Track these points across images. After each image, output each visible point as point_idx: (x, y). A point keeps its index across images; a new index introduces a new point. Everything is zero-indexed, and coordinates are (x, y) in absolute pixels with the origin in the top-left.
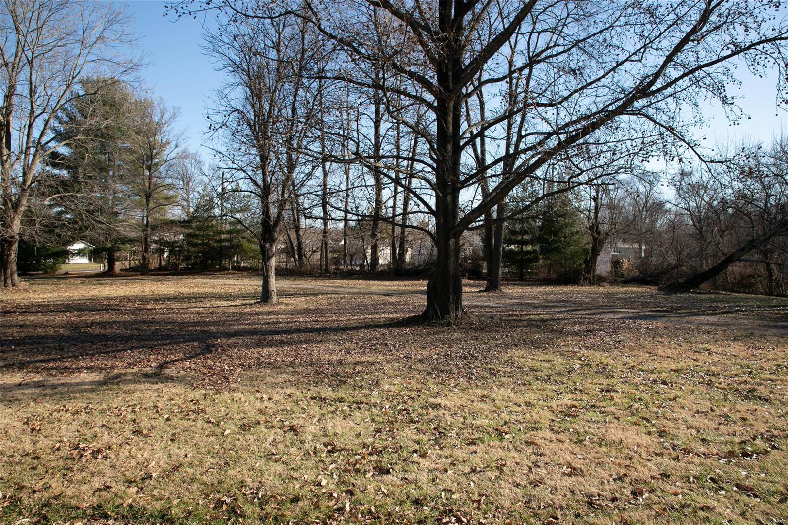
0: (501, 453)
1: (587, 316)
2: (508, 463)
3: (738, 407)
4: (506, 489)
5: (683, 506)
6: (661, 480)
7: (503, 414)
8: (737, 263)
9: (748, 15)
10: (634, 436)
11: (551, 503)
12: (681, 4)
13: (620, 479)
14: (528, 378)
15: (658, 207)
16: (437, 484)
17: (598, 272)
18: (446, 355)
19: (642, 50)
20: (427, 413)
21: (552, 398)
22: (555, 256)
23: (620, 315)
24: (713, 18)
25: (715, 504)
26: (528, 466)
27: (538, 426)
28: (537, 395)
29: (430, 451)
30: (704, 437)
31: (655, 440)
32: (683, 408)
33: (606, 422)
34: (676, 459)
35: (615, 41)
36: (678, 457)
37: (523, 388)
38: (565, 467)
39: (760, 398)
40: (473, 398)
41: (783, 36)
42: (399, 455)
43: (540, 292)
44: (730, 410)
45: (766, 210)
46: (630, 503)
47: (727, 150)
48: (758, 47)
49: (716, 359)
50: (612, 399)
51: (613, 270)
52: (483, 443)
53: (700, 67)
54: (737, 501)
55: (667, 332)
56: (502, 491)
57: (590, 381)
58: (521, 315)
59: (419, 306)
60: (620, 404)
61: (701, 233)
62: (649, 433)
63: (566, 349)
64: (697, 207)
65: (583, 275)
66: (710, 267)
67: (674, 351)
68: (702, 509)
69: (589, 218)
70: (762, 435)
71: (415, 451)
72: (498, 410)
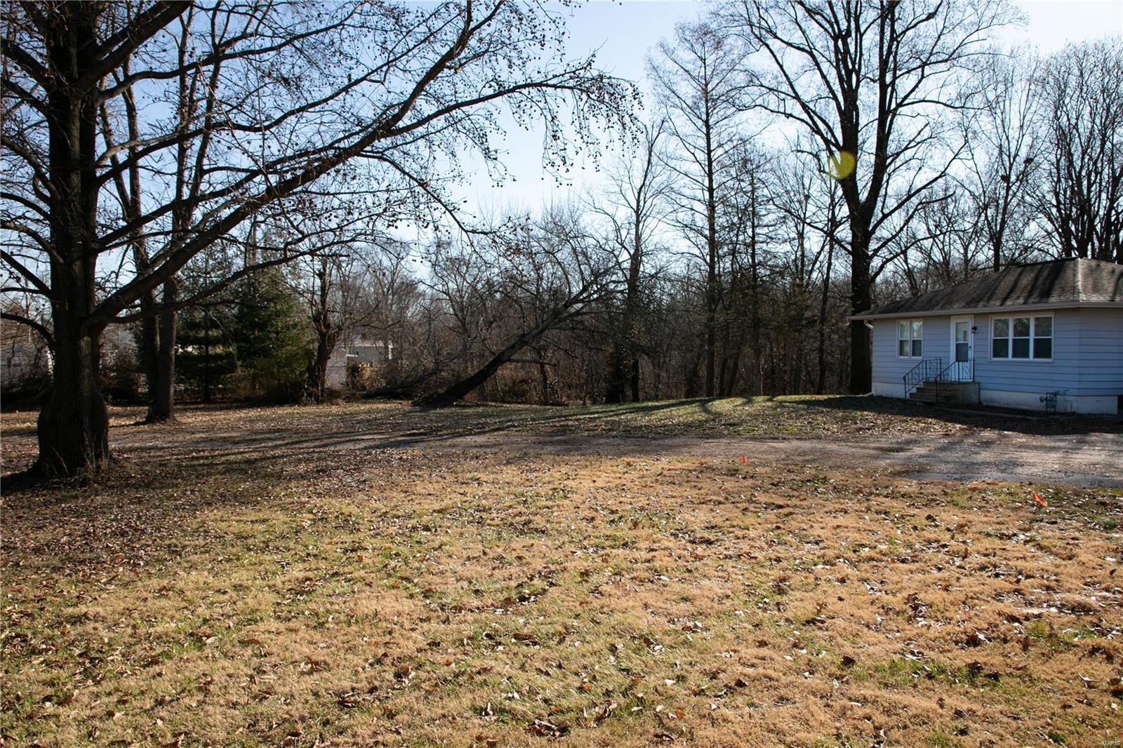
0: (203, 666)
1: (316, 450)
2: (216, 678)
3: (513, 545)
4: (216, 714)
5: (457, 676)
6: (429, 652)
7: (200, 610)
8: (508, 365)
9: (512, 47)
10: (394, 604)
11: (287, 716)
12: (434, 14)
13: (379, 661)
14: (234, 550)
15: (408, 289)
16: (98, 738)
17: (328, 384)
18: (86, 534)
19: (385, 68)
20: (63, 633)
21: (274, 573)
22: (261, 362)
23: (363, 445)
24: (473, 42)
25: (493, 663)
26: (247, 675)
27: (257, 616)
28: (252, 573)
29: (76, 692)
30: (477, 587)
31: (420, 603)
32: (450, 556)
33: (354, 592)
34: (446, 621)
35: (346, 48)
36: (448, 618)
37: (228, 566)
38: (303, 664)
39: (536, 530)
40: (145, 594)
41: (549, 82)
42: (16, 711)
43: (240, 419)
44: (505, 550)
45: (538, 296)
46: (394, 689)
47: (492, 216)
48: (523, 91)
49: (486, 490)
50: (360, 559)
51: (350, 380)
52: (171, 658)
53: (458, 106)
54: (515, 654)
55: (426, 461)
56: (210, 720)
57: (327, 540)
58: (213, 457)
59: (19, 457)
60: (371, 565)
61: (464, 324)
62: (412, 596)
63: (289, 500)
64: (459, 291)
65: (306, 389)
66: (477, 371)
67: (436, 486)
68: (479, 673)
69: (311, 303)
70: (540, 573)
71: (48, 698)
72: (190, 605)
